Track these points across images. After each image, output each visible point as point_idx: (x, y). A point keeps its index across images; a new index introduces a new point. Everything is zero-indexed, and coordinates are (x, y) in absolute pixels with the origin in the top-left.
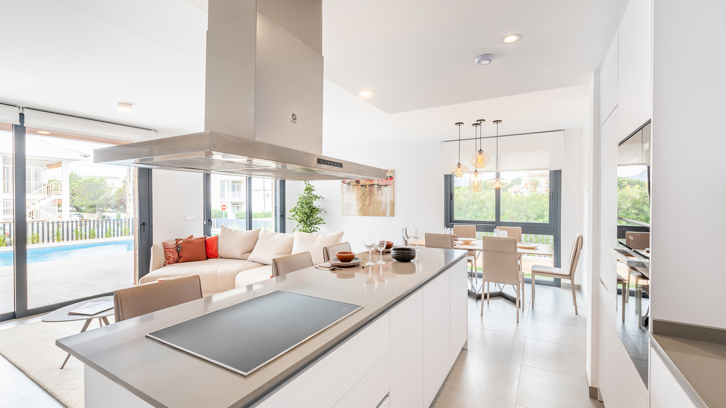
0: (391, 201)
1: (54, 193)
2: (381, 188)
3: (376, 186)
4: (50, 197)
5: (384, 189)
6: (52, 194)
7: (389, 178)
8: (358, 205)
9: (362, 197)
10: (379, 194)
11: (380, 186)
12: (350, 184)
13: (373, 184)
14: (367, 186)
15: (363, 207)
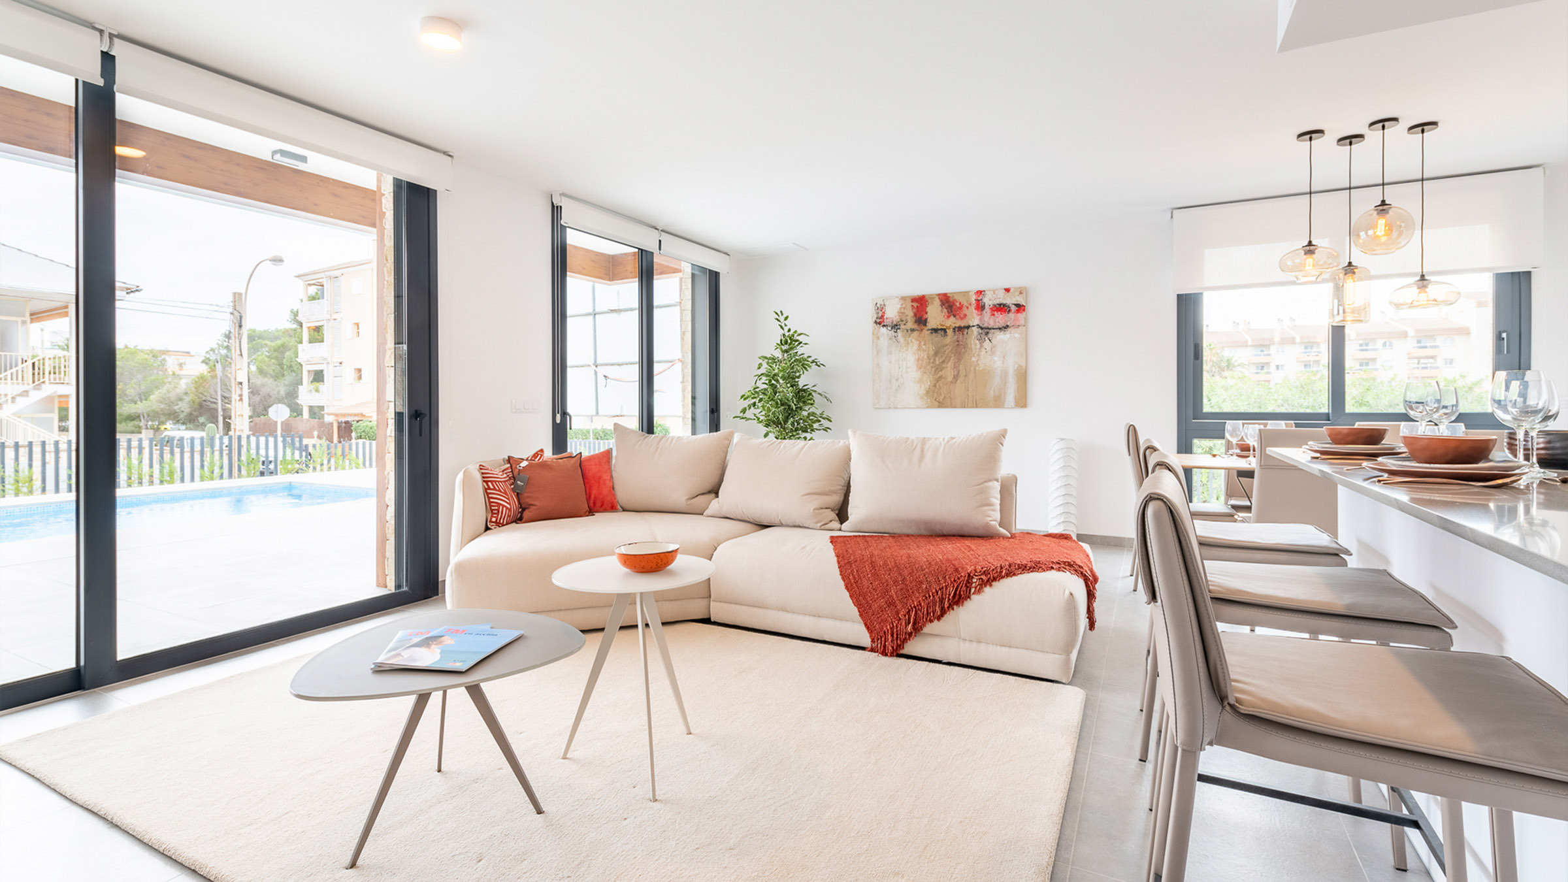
0: (1020, 366)
1: (50, 380)
2: (990, 335)
3: (975, 330)
4: (39, 389)
5: (998, 337)
6: (43, 382)
7: (1013, 308)
8: (920, 381)
9: (935, 360)
10: (984, 351)
11: (985, 330)
12: (899, 329)
13: (967, 325)
14: (950, 332)
15: (937, 385)
